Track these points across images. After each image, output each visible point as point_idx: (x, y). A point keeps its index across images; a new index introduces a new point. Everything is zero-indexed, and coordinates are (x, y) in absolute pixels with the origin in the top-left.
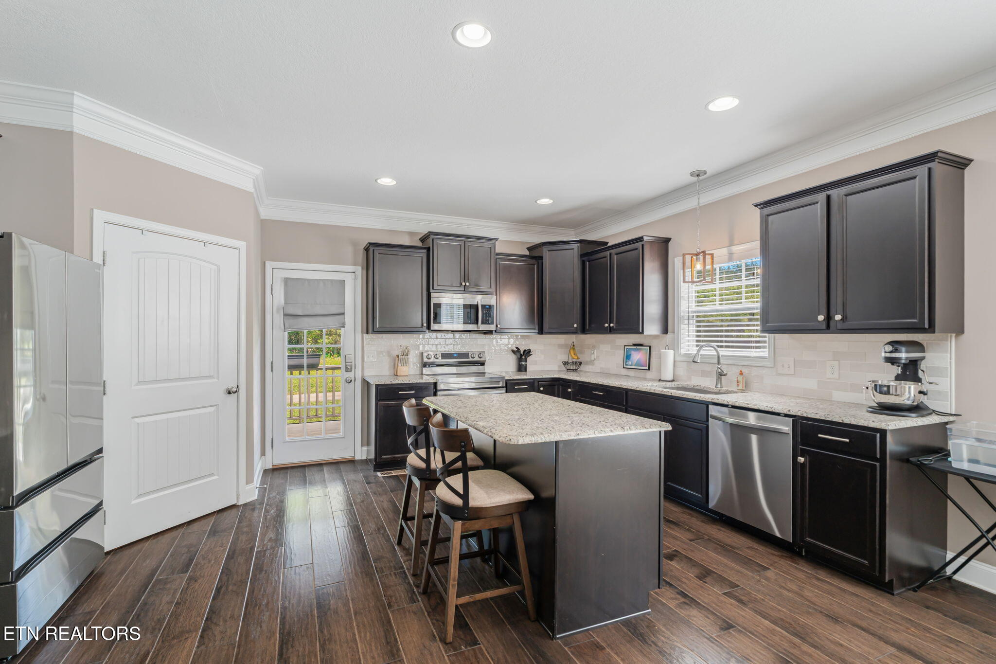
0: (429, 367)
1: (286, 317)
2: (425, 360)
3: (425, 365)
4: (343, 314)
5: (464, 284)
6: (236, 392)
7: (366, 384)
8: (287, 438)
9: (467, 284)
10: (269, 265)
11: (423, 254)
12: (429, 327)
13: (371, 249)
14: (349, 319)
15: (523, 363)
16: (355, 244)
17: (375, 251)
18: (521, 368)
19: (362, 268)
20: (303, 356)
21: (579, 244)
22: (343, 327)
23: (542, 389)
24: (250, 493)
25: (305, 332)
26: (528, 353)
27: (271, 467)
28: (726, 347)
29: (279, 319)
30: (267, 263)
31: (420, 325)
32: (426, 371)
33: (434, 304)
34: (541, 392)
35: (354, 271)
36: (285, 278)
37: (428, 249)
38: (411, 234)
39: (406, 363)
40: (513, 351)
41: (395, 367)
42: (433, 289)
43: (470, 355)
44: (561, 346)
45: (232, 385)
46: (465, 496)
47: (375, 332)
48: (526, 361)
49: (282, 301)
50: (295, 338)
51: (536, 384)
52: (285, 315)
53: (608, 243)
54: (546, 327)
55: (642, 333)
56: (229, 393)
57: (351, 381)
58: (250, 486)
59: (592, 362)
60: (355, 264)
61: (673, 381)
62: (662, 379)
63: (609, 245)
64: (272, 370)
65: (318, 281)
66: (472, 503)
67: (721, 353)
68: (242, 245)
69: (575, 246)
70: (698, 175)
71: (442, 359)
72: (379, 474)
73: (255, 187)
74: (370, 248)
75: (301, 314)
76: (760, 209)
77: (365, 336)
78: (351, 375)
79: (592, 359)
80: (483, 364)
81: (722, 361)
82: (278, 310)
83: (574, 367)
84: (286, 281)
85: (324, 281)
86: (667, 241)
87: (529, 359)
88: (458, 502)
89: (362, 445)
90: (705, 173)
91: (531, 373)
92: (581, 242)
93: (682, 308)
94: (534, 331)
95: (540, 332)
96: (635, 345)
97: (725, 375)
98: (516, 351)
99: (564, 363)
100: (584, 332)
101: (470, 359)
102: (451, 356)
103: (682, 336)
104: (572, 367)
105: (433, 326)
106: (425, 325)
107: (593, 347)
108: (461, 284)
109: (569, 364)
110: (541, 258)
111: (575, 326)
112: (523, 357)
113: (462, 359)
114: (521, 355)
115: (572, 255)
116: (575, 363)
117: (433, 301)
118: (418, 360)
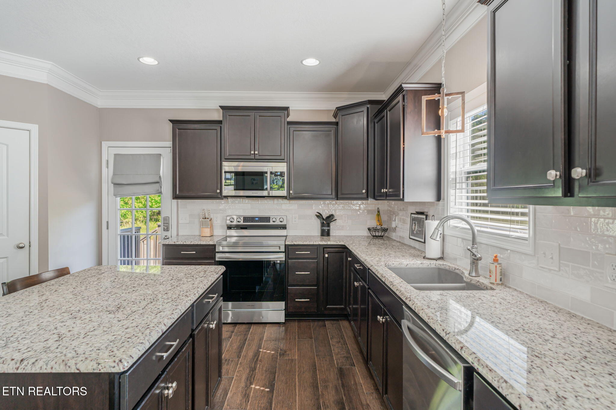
0: (233, 229)
1: (115, 186)
2: (229, 223)
3: (229, 228)
4: (159, 183)
5: (253, 152)
9: (257, 152)
10: (105, 144)
11: (218, 127)
13: (173, 125)
14: (165, 187)
15: (327, 228)
17: (176, 127)
18: (325, 233)
21: (369, 106)
23: (327, 255)
25: (134, 198)
26: (330, 218)
29: (110, 187)
30: (103, 142)
32: (229, 232)
33: (225, 172)
35: (169, 146)
36: (115, 154)
40: (316, 216)
42: (224, 158)
43: (271, 219)
44: (369, 212)
47: (177, 198)
48: (329, 225)
51: (321, 251)
52: (115, 184)
54: (341, 194)
55: (403, 200)
60: (171, 140)
62: (427, 256)
67: (476, 229)
69: (364, 108)
71: (243, 222)
75: (125, 184)
78: (168, 234)
80: (284, 227)
81: (478, 239)
83: (380, 233)
84: (116, 156)
85: (144, 156)
87: (332, 224)
91: (331, 238)
92: (371, 102)
93: (452, 169)
94: (331, 197)
95: (337, 198)
96: (418, 213)
97: (480, 259)
98: (319, 216)
99: (369, 229)
100: (374, 198)
101: (271, 223)
102: (252, 219)
103: (452, 204)
104: (378, 234)
105: (225, 192)
106: (218, 191)
107: (395, 214)
108: (251, 153)
109: (376, 230)
110: (337, 124)
111: (364, 191)
112: (325, 222)
113: (263, 223)
114: (324, 220)
115: (363, 118)
116: (380, 230)
117: (224, 169)
118: (223, 223)
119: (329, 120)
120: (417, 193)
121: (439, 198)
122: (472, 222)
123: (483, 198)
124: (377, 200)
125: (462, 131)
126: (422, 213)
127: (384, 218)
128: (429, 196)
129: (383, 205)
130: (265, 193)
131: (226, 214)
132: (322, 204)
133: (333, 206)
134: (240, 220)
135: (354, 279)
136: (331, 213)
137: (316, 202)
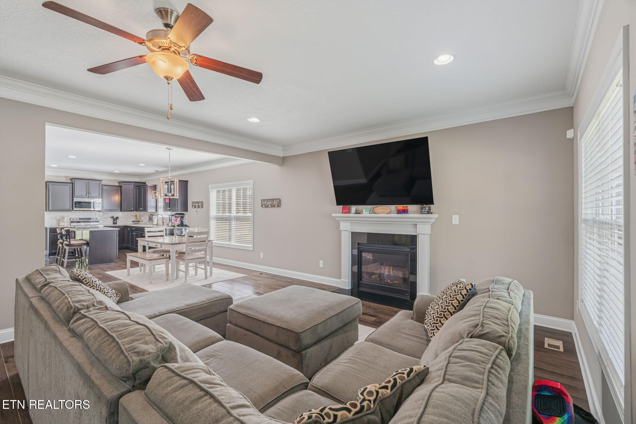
0: (74, 223)
2: (72, 220)
3: (72, 222)
7: (46, 228)
9: (89, 195)
11: (71, 185)
12: (73, 210)
13: (48, 183)
15: (115, 221)
17: (50, 184)
18: (115, 223)
26: (117, 218)
28: (166, 215)
31: (69, 208)
32: (72, 224)
38: (66, 177)
39: (63, 221)
41: (59, 223)
42: (74, 197)
46: (70, 242)
47: (49, 210)
48: (116, 221)
53: (146, 183)
54: (123, 209)
55: (148, 211)
59: (142, 221)
61: (157, 224)
66: (71, 243)
67: (164, 217)
69: (133, 184)
71: (79, 220)
72: (51, 256)
79: (142, 219)
83: (137, 223)
86: (156, 186)
87: (117, 220)
88: (68, 243)
91: (117, 224)
92: (135, 182)
93: (159, 205)
94: (119, 210)
95: (121, 211)
96: (151, 215)
97: (164, 222)
98: (112, 217)
99: (132, 221)
100: (136, 211)
101: (92, 220)
102: (83, 219)
104: (136, 223)
105: (74, 209)
106: (71, 208)
107: (143, 216)
108: (86, 195)
109: (135, 221)
110: (121, 186)
111: (133, 209)
112: (115, 219)
113: (88, 220)
114: (114, 219)
115: (132, 186)
116: (137, 221)
117: (74, 201)
118: (69, 221)
119: (118, 184)
120: (151, 210)
121: (156, 211)
122: (163, 215)
123: (164, 211)
127: (138, 217)
128: (153, 210)
129: (138, 213)
130: (92, 209)
131: (70, 217)
132: (114, 213)
133: (118, 214)
134: (77, 219)
135: (132, 233)
136: (117, 216)
137: (111, 212)
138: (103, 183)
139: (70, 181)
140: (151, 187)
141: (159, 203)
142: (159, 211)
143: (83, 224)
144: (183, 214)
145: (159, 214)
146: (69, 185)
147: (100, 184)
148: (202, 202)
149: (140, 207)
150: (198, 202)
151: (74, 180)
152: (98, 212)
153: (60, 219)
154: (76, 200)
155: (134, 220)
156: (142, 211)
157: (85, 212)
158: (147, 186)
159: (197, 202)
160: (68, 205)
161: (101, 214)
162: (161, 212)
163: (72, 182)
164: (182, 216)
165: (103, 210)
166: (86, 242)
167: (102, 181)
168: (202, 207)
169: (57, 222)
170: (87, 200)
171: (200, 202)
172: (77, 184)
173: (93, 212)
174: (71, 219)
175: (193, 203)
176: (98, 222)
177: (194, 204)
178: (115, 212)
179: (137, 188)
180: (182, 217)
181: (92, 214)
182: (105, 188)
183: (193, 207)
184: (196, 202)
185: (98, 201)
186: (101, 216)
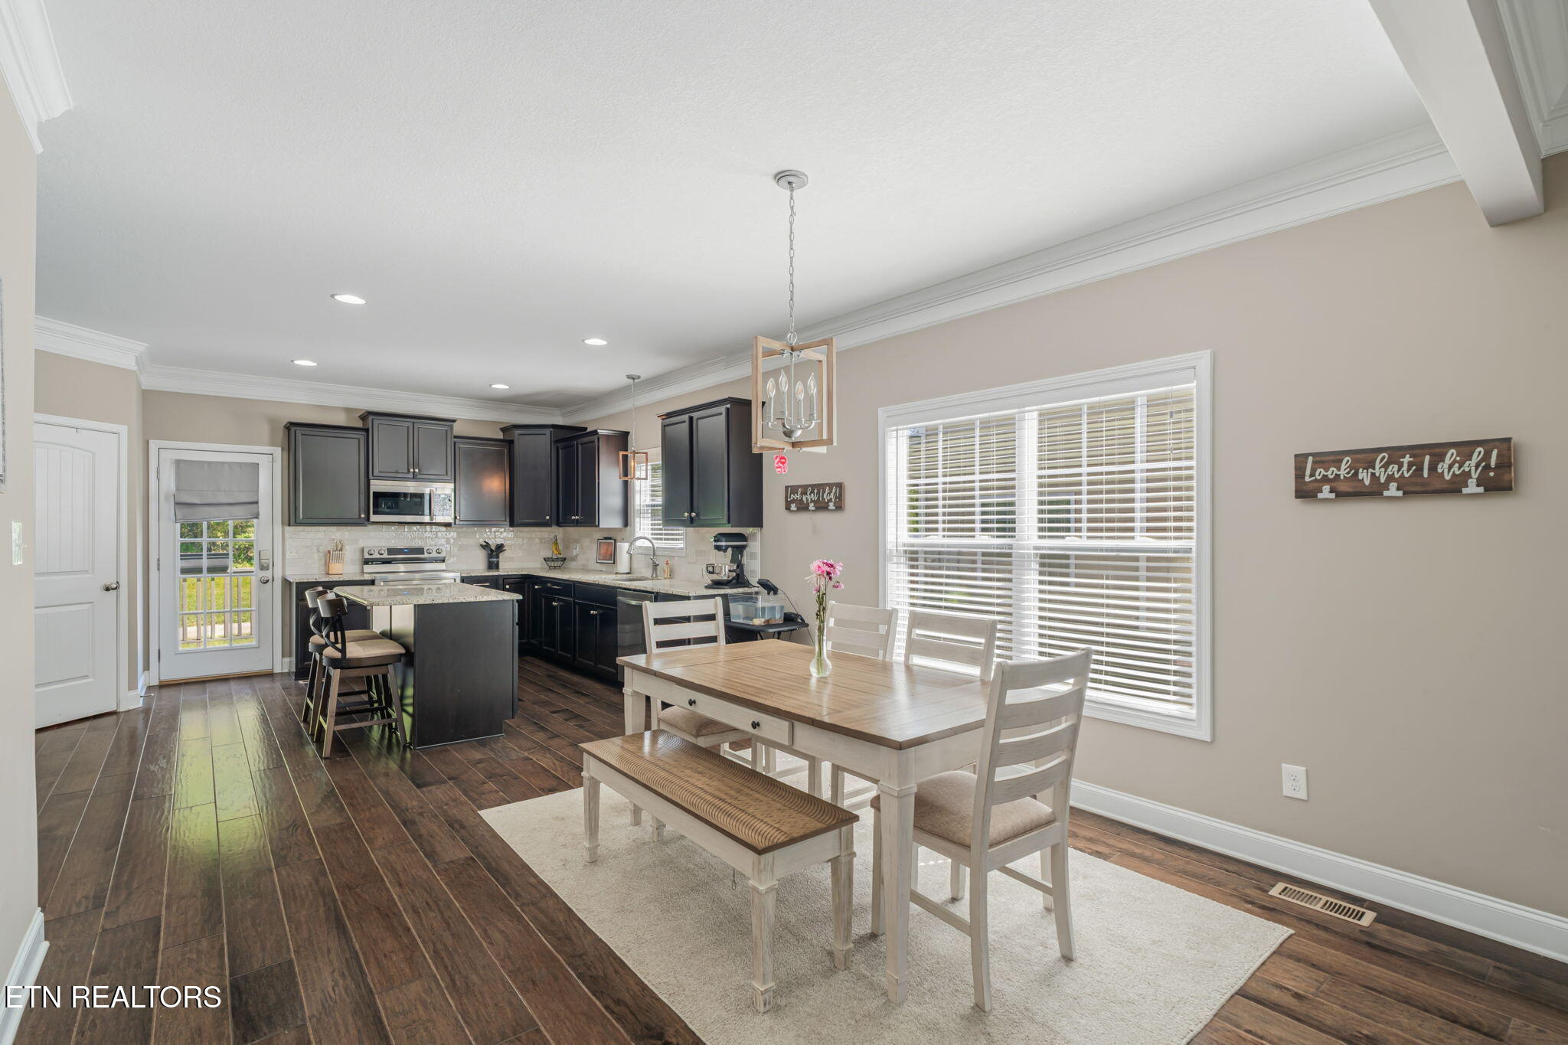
0: (372, 564)
1: (177, 507)
2: (367, 556)
3: (366, 562)
4: (257, 503)
5: (412, 470)
6: (116, 588)
7: (286, 583)
8: (180, 649)
9: (417, 470)
10: (154, 445)
11: (362, 436)
12: (368, 519)
13: (293, 429)
14: (264, 508)
15: (495, 559)
16: (272, 421)
17: (298, 432)
18: (493, 565)
19: (282, 449)
20: (202, 555)
21: (552, 429)
22: (257, 517)
23: (508, 587)
24: (134, 700)
25: (205, 525)
26: (500, 548)
27: (157, 684)
28: (666, 539)
29: (168, 509)
30: (150, 443)
31: (357, 515)
32: (368, 568)
33: (374, 493)
34: (508, 590)
35: (270, 452)
36: (176, 460)
37: (367, 430)
38: (348, 411)
39: (340, 559)
40: (482, 546)
41: (327, 565)
42: (373, 475)
43: (425, 550)
44: (542, 540)
45: (111, 581)
47: (297, 523)
48: (498, 557)
49: (173, 487)
50: (191, 529)
51: (501, 581)
52: (177, 504)
53: (587, 428)
54: (517, 520)
55: (598, 526)
56: (107, 589)
57: (268, 581)
58: (132, 693)
59: (573, 559)
60: (273, 444)
61: (628, 573)
62: (619, 572)
63: (588, 430)
64: (158, 569)
65: (223, 464)
66: (349, 655)
67: (656, 545)
68: (123, 429)
69: (548, 431)
70: (633, 379)
71: (387, 555)
72: (301, 682)
73: (137, 363)
74: (291, 426)
75: (198, 503)
76: (663, 419)
77: (287, 528)
78: (268, 574)
79: (575, 554)
81: (657, 553)
82: (167, 498)
83: (559, 564)
84: (178, 463)
85: (230, 464)
86: (626, 434)
87: (501, 556)
89: (283, 656)
90: (639, 377)
91: (500, 570)
92: (553, 426)
93: (637, 502)
94: (505, 523)
95: (512, 524)
96: (606, 538)
97: (658, 565)
98: (486, 546)
99: (545, 559)
100: (559, 524)
101: (426, 555)
102: (400, 551)
103: (637, 529)
104: (555, 564)
105: (374, 518)
106: (363, 516)
107: (577, 541)
108: (409, 471)
109: (553, 560)
110: (511, 442)
111: (548, 517)
112: (494, 553)
113: (414, 555)
114: (492, 550)
115: (544, 440)
116: (557, 559)
117: (373, 489)
118: (357, 557)
119: (500, 436)
120: (609, 520)
121: (626, 524)
122: (653, 541)
123: (659, 525)
124: (560, 526)
125: (646, 479)
126: (610, 538)
127: (562, 546)
128: (618, 524)
129: (557, 532)
130: (427, 519)
131: (361, 544)
132: (490, 531)
133: (501, 532)
134: (383, 552)
135: (549, 600)
136: (499, 542)
137: (482, 529)
138: (458, 429)
139: (359, 424)
140: (608, 437)
141: (637, 497)
142: (637, 525)
143: (402, 567)
144: (741, 537)
145: (637, 535)
146: (357, 436)
147: (449, 433)
148: (840, 486)
149: (570, 509)
150: (819, 487)
151: (371, 418)
152: (444, 529)
153: (329, 552)
154: (378, 486)
155: (549, 555)
156: (577, 523)
157: (406, 528)
158: (596, 437)
159: (813, 486)
160: (353, 504)
161: (452, 534)
162: (644, 527)
163: (367, 423)
164: (737, 545)
165: (457, 523)
166: (403, 651)
167: (454, 424)
168: (839, 507)
169: (323, 562)
170: (411, 487)
171: (830, 485)
172: (382, 434)
173: (428, 528)
174: (362, 550)
175: (791, 490)
176: (443, 561)
177: (798, 496)
178: (493, 530)
179: (560, 445)
180: (739, 550)
181: (427, 534)
182: (462, 446)
183: (793, 507)
184: (805, 488)
185: (443, 490)
186: (452, 541)
